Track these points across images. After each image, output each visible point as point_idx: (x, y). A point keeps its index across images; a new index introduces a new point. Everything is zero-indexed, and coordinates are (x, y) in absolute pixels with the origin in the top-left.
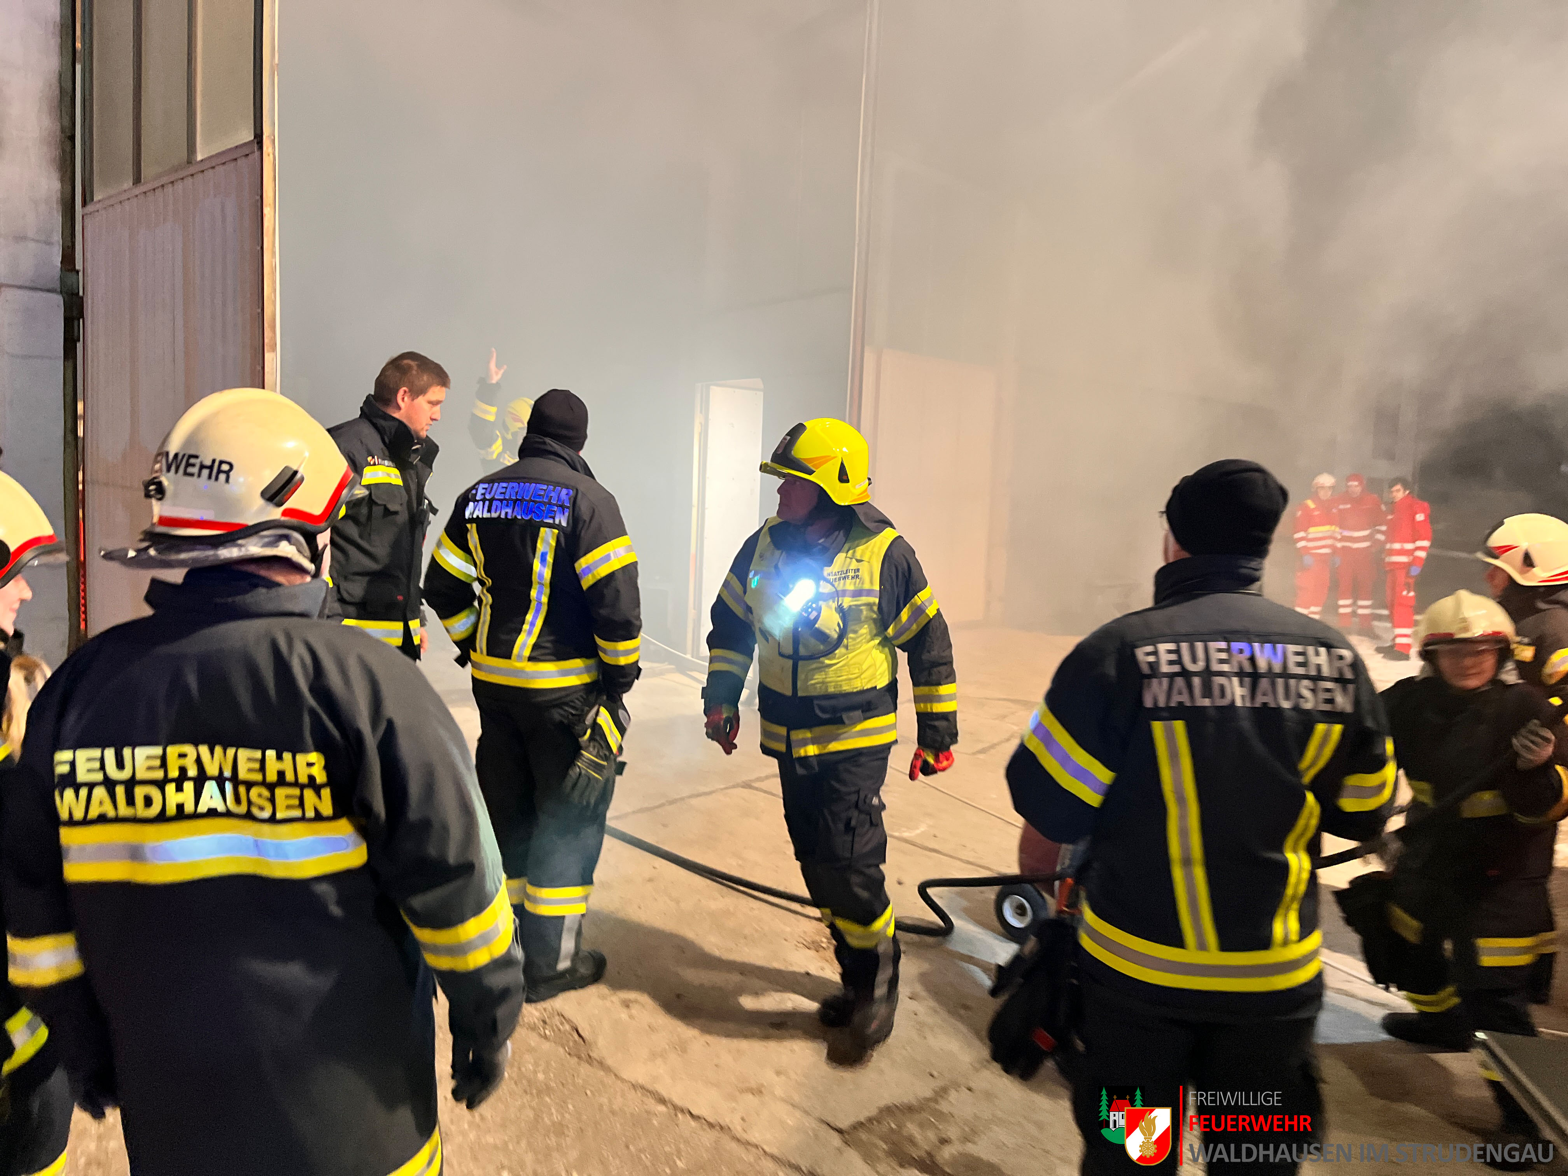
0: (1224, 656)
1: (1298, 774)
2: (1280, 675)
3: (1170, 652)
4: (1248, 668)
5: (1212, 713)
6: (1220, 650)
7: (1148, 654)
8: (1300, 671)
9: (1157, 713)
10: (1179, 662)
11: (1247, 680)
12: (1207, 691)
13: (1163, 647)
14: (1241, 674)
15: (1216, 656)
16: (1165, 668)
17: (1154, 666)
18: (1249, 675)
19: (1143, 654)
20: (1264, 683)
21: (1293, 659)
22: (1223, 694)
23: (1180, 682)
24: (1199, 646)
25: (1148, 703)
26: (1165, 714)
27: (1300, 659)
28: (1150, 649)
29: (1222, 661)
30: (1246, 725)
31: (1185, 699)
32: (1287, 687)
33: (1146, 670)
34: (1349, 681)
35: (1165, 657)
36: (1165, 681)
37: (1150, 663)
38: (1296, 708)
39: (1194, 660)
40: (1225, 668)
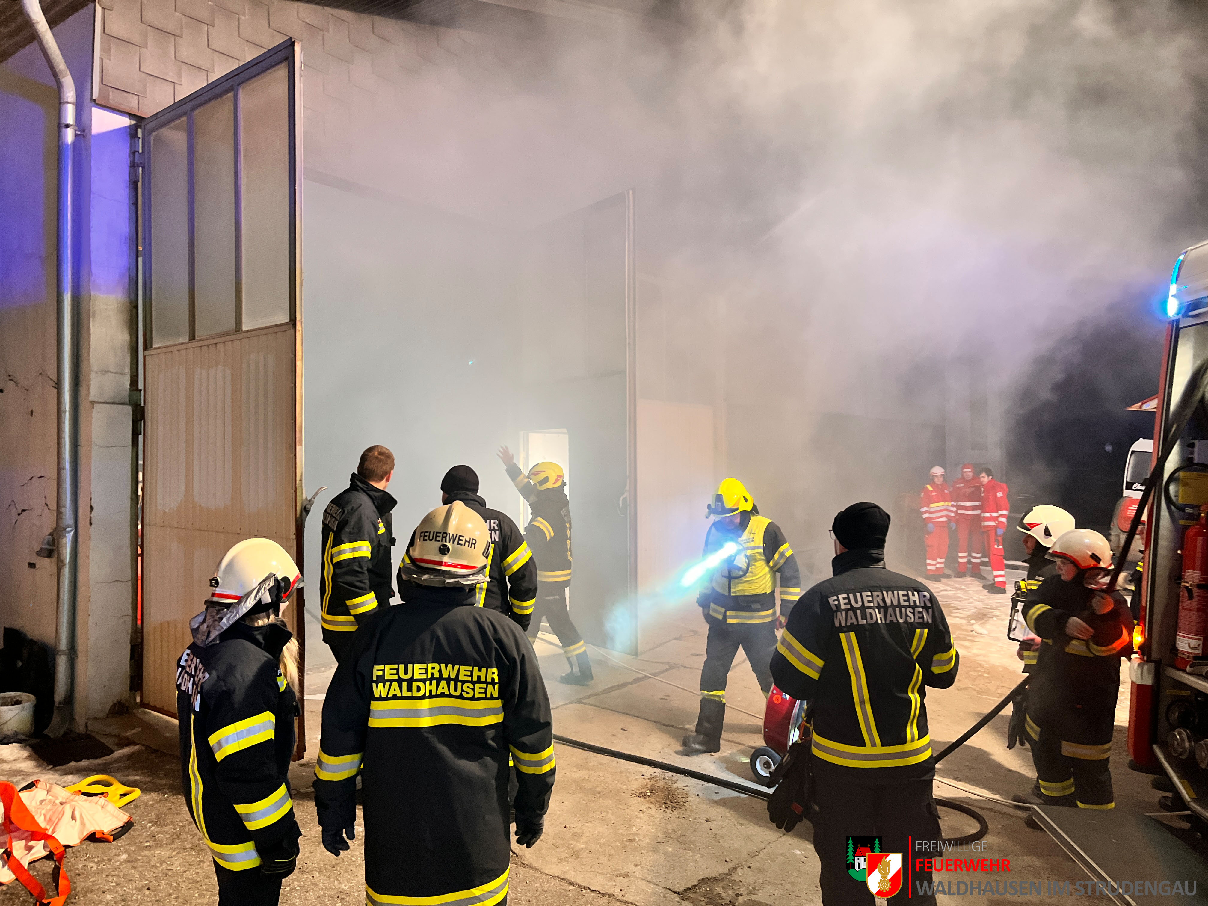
0: (870, 599)
1: (911, 655)
2: (897, 607)
3: (844, 598)
4: (882, 604)
5: (868, 627)
6: (868, 596)
7: (834, 600)
8: (907, 604)
9: (841, 629)
10: (850, 603)
11: (882, 610)
12: (864, 617)
13: (841, 597)
14: (879, 607)
15: (866, 599)
16: (843, 607)
17: (838, 606)
18: (882, 607)
19: (832, 600)
20: (890, 611)
21: (902, 599)
22: (872, 618)
23: (850, 613)
24: (858, 595)
25: (837, 625)
26: (845, 629)
27: (906, 598)
28: (835, 598)
29: (869, 602)
30: (884, 632)
31: (854, 621)
32: (901, 612)
33: (834, 608)
34: (929, 608)
35: (842, 602)
36: (844, 613)
37: (836, 605)
38: (906, 622)
39: (856, 602)
40: (872, 604)
